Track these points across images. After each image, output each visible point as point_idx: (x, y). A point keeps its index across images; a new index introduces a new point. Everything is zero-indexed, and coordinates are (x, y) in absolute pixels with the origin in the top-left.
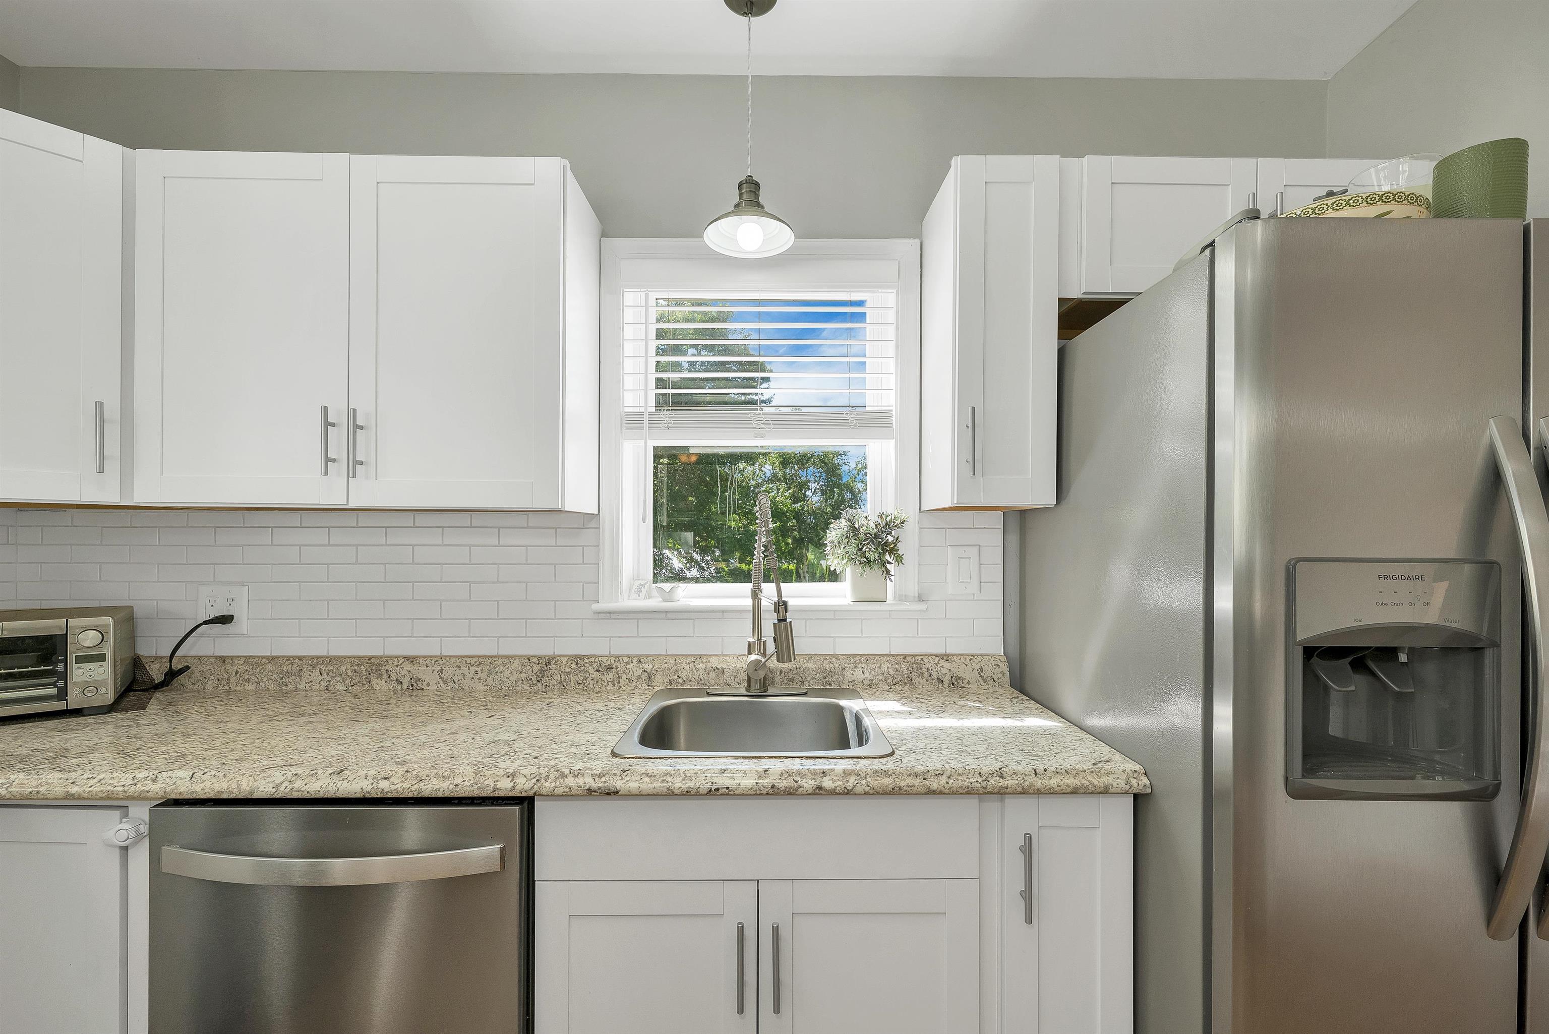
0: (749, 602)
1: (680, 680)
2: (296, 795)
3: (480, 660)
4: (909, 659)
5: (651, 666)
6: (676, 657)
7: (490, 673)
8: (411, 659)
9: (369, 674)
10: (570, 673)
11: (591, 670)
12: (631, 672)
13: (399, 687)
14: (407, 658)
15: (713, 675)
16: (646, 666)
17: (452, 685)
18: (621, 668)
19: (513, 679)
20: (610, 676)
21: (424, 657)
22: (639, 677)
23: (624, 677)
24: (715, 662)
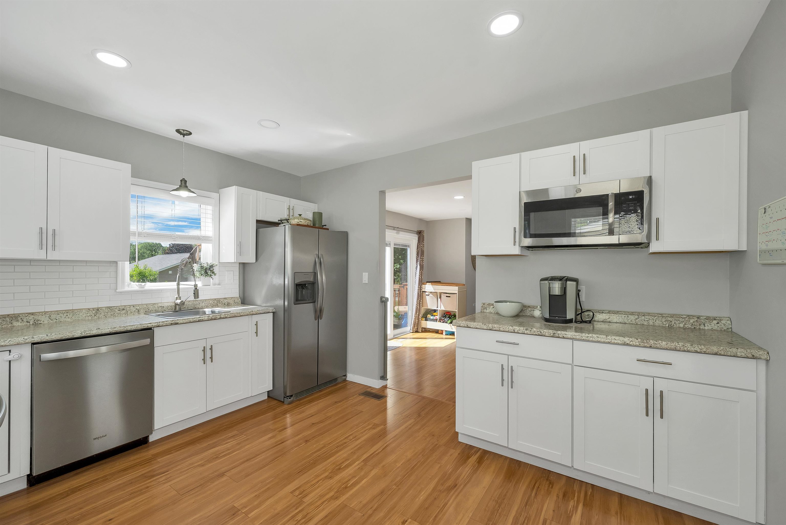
0: (176, 287)
1: (149, 311)
2: (88, 335)
3: (67, 311)
4: (216, 300)
5: (139, 307)
6: (146, 304)
7: (73, 315)
8: (32, 314)
9: (11, 321)
10: (108, 312)
11: (116, 310)
12: (131, 310)
13: (28, 324)
14: (30, 314)
15: (160, 308)
16: (137, 308)
17: (55, 321)
18: (128, 309)
19: (84, 316)
20: (124, 311)
21: (38, 312)
22: (135, 311)
23: (129, 311)
24: (160, 305)
